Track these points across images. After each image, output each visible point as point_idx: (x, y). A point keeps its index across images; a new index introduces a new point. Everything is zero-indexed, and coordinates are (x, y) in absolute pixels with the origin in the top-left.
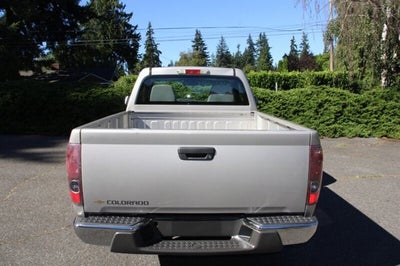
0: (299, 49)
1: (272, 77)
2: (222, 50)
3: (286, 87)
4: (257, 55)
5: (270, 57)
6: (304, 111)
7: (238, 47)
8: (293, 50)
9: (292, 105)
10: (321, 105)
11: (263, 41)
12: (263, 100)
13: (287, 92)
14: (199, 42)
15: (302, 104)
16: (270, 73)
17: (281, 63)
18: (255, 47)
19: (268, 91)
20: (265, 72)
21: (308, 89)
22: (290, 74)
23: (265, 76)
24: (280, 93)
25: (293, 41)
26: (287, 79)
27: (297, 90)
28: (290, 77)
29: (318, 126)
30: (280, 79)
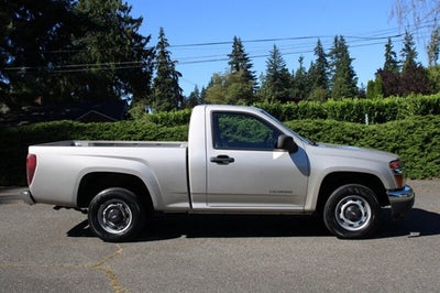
0: (400, 58)
1: (360, 106)
2: (276, 67)
3: (381, 120)
4: (331, 72)
5: (352, 74)
6: (405, 148)
7: (301, 60)
8: (390, 61)
9: (390, 141)
10: (427, 140)
11: (341, 49)
12: (353, 136)
13: (383, 125)
14: (239, 57)
15: (403, 140)
16: (356, 101)
17: (371, 84)
18: (328, 59)
19: (358, 125)
20: (349, 100)
21: (410, 120)
22: (387, 101)
23: (349, 105)
24: (373, 127)
25: (388, 47)
26: (381, 108)
27: (396, 122)
28: (387, 106)
29: (425, 164)
30: (372, 109)
